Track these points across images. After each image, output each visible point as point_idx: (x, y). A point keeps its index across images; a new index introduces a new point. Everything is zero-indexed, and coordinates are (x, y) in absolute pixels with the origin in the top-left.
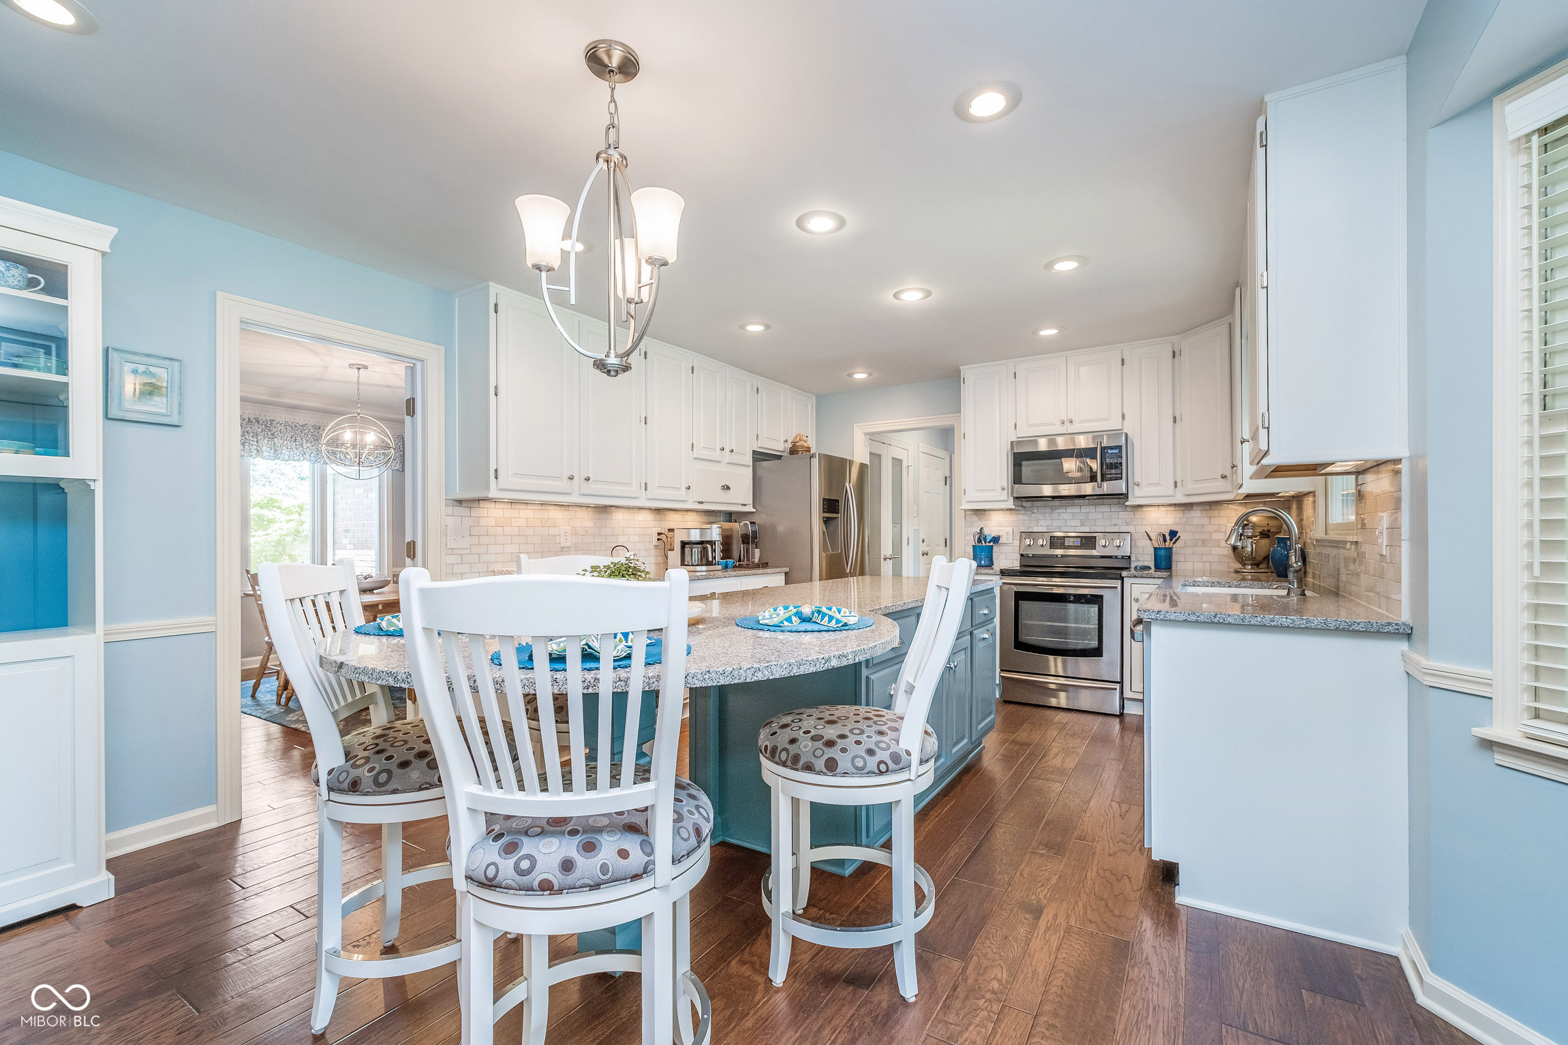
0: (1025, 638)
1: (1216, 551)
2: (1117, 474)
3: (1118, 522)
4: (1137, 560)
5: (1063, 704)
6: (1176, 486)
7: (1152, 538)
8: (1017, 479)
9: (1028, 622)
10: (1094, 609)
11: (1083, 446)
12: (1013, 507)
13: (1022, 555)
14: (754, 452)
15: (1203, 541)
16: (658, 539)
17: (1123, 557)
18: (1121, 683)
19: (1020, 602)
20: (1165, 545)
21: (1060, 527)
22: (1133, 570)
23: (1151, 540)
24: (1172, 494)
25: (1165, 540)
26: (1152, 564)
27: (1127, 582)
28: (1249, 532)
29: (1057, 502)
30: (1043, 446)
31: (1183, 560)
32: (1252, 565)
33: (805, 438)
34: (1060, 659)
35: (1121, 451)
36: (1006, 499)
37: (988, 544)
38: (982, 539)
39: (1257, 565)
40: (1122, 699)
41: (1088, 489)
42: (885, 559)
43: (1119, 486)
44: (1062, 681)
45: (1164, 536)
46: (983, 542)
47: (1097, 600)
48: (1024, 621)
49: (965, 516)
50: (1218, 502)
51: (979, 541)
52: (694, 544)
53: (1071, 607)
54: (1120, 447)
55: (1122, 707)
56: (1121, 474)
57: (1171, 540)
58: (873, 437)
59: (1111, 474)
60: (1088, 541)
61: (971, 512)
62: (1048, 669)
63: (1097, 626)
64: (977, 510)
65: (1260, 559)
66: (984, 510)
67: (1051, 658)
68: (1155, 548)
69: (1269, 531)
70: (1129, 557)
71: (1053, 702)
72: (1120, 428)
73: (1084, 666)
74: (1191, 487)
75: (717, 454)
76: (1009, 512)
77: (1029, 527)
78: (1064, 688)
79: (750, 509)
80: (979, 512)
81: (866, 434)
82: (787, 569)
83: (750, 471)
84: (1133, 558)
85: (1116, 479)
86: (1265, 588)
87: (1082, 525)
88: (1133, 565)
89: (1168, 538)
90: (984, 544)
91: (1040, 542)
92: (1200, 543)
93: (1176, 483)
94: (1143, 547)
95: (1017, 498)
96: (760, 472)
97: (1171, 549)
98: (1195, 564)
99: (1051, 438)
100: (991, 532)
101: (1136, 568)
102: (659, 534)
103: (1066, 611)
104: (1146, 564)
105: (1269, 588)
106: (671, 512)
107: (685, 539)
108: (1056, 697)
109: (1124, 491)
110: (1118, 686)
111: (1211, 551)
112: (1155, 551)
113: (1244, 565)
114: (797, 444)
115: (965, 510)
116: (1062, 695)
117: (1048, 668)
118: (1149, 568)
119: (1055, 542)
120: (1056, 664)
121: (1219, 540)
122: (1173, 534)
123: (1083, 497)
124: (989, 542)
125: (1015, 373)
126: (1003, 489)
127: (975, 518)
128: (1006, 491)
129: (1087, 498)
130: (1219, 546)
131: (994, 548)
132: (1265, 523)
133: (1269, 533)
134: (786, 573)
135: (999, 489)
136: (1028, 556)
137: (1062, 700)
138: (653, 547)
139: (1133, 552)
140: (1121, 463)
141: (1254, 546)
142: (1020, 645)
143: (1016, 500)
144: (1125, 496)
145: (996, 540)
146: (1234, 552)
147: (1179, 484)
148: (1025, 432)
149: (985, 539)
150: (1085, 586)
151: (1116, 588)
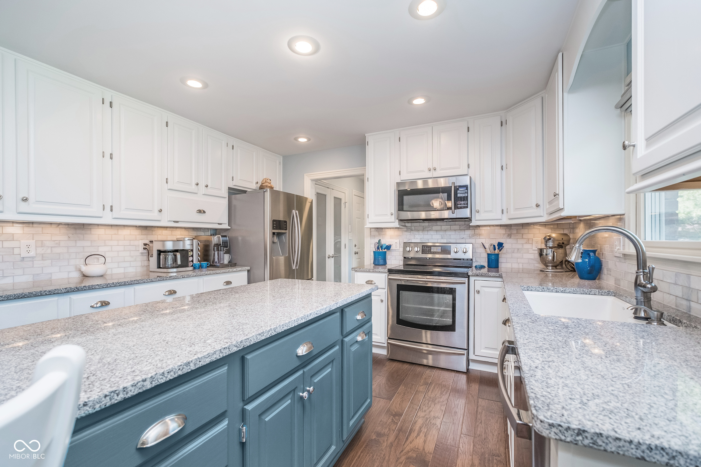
0: (404, 316)
1: (526, 256)
2: (464, 204)
3: (465, 236)
4: (476, 261)
5: (431, 363)
6: (503, 213)
7: (486, 247)
8: (401, 206)
9: (406, 305)
10: (450, 297)
11: (443, 186)
12: (398, 226)
13: (405, 258)
14: (229, 188)
15: (518, 249)
16: (144, 249)
17: (467, 259)
18: (468, 349)
19: (401, 292)
20: (495, 252)
21: (428, 239)
22: (474, 268)
23: (485, 248)
24: (500, 218)
25: (495, 249)
26: (486, 264)
27: (472, 279)
28: (550, 244)
29: (426, 224)
30: (420, 185)
31: (505, 261)
32: (552, 266)
33: (269, 181)
34: (429, 332)
35: (467, 189)
36: (394, 221)
37: (383, 250)
38: (380, 247)
39: (556, 267)
40: (468, 361)
41: (446, 214)
42: (329, 258)
43: (465, 213)
44: (430, 348)
45: (494, 246)
46: (380, 248)
47: (452, 292)
48: (403, 304)
49: (371, 232)
50: (528, 223)
51: (378, 248)
52: (169, 252)
53: (436, 295)
54: (466, 187)
55: (468, 365)
56: (467, 204)
57: (498, 249)
58: (317, 182)
59: (461, 204)
60: (445, 250)
61: (374, 230)
62: (422, 340)
63: (452, 309)
64: (378, 228)
65: (558, 263)
66: (382, 228)
67: (424, 331)
68: (488, 254)
69: (563, 243)
70: (472, 260)
71: (425, 362)
72: (466, 173)
73: (442, 337)
74: (513, 213)
75: (193, 188)
76: (397, 230)
77: (410, 239)
78: (430, 352)
79: (226, 226)
80: (380, 230)
81: (312, 180)
82: (249, 268)
83: (226, 201)
84: (474, 260)
85: (464, 208)
86: (586, 294)
87: (442, 238)
88: (474, 265)
89: (497, 247)
90: (381, 251)
91: (416, 249)
92: (516, 251)
93: (503, 210)
94: (480, 253)
95: (401, 220)
96: (234, 202)
97: (498, 255)
98: (513, 264)
99: (425, 180)
100: (385, 241)
101: (476, 267)
102: (145, 245)
103: (432, 298)
104: (482, 264)
105: (589, 294)
106: (158, 229)
107: (161, 249)
108: (427, 359)
109: (469, 216)
110: (465, 352)
111: (523, 256)
112: (488, 256)
113: (547, 266)
114: (263, 185)
115: (371, 228)
116: (430, 357)
117: (421, 337)
118: (484, 267)
119: (426, 249)
120: (427, 336)
121: (528, 249)
122: (500, 245)
123: (443, 219)
124: (384, 249)
125: (400, 138)
126: (392, 215)
127: (376, 233)
128: (393, 216)
129: (445, 220)
130: (528, 253)
131: (387, 252)
132: (560, 238)
133: (563, 245)
134: (248, 271)
135: (389, 214)
136: (408, 258)
137: (430, 360)
138: (140, 254)
139: (474, 256)
140: (467, 197)
141: (555, 253)
142: (400, 322)
143: (400, 222)
144: (469, 219)
145: (388, 247)
146: (540, 257)
147: (505, 211)
148: (405, 176)
149: (382, 247)
150: (444, 282)
151: (465, 283)
